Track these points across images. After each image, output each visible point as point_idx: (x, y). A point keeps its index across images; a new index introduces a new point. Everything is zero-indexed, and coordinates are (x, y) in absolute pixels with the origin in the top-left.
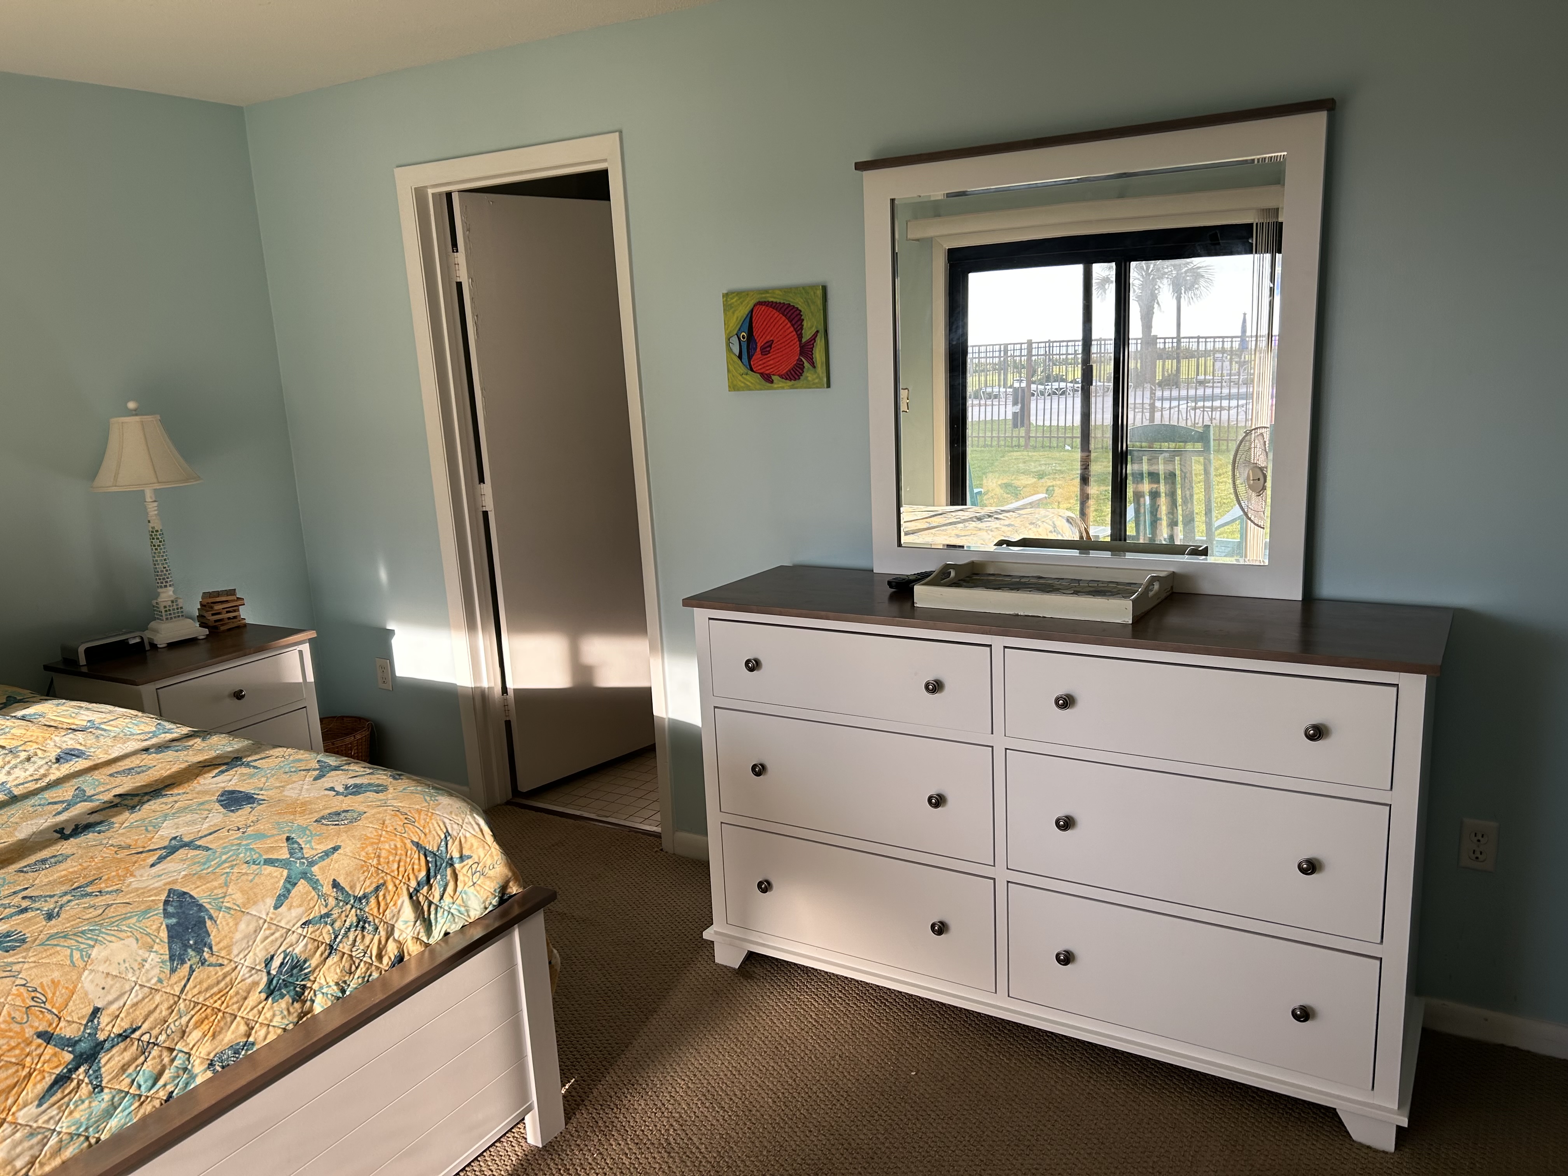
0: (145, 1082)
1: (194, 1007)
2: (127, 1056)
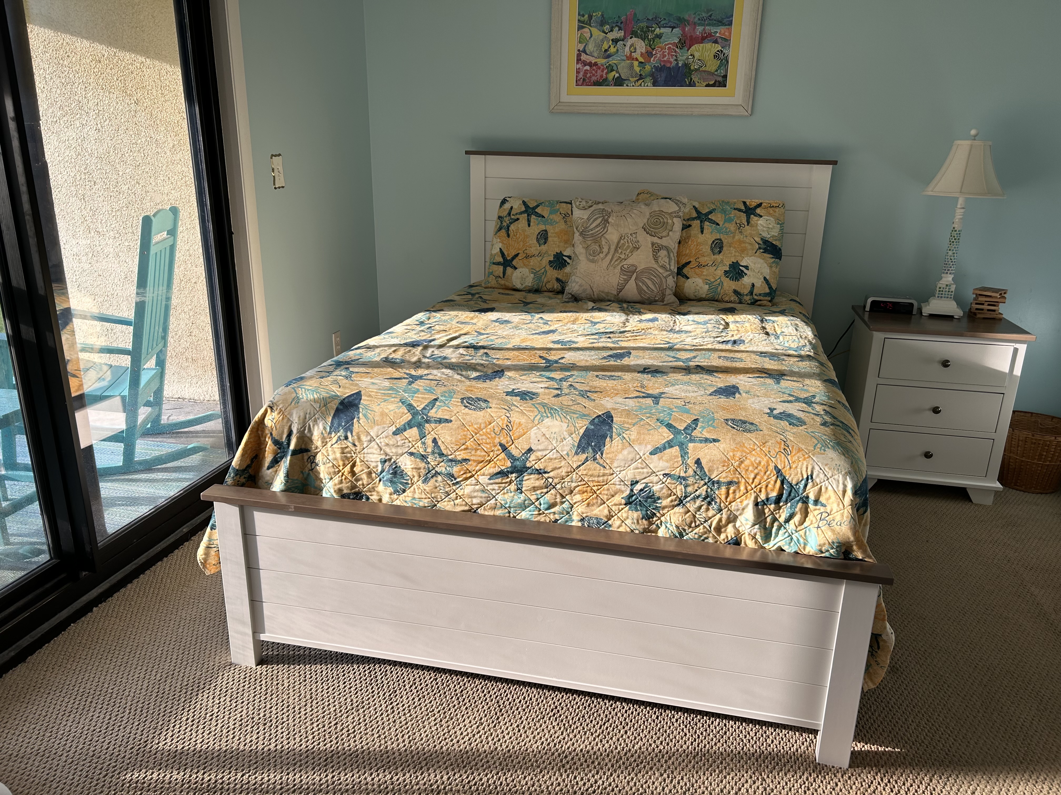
0: (544, 504)
1: (581, 481)
2: (537, 483)
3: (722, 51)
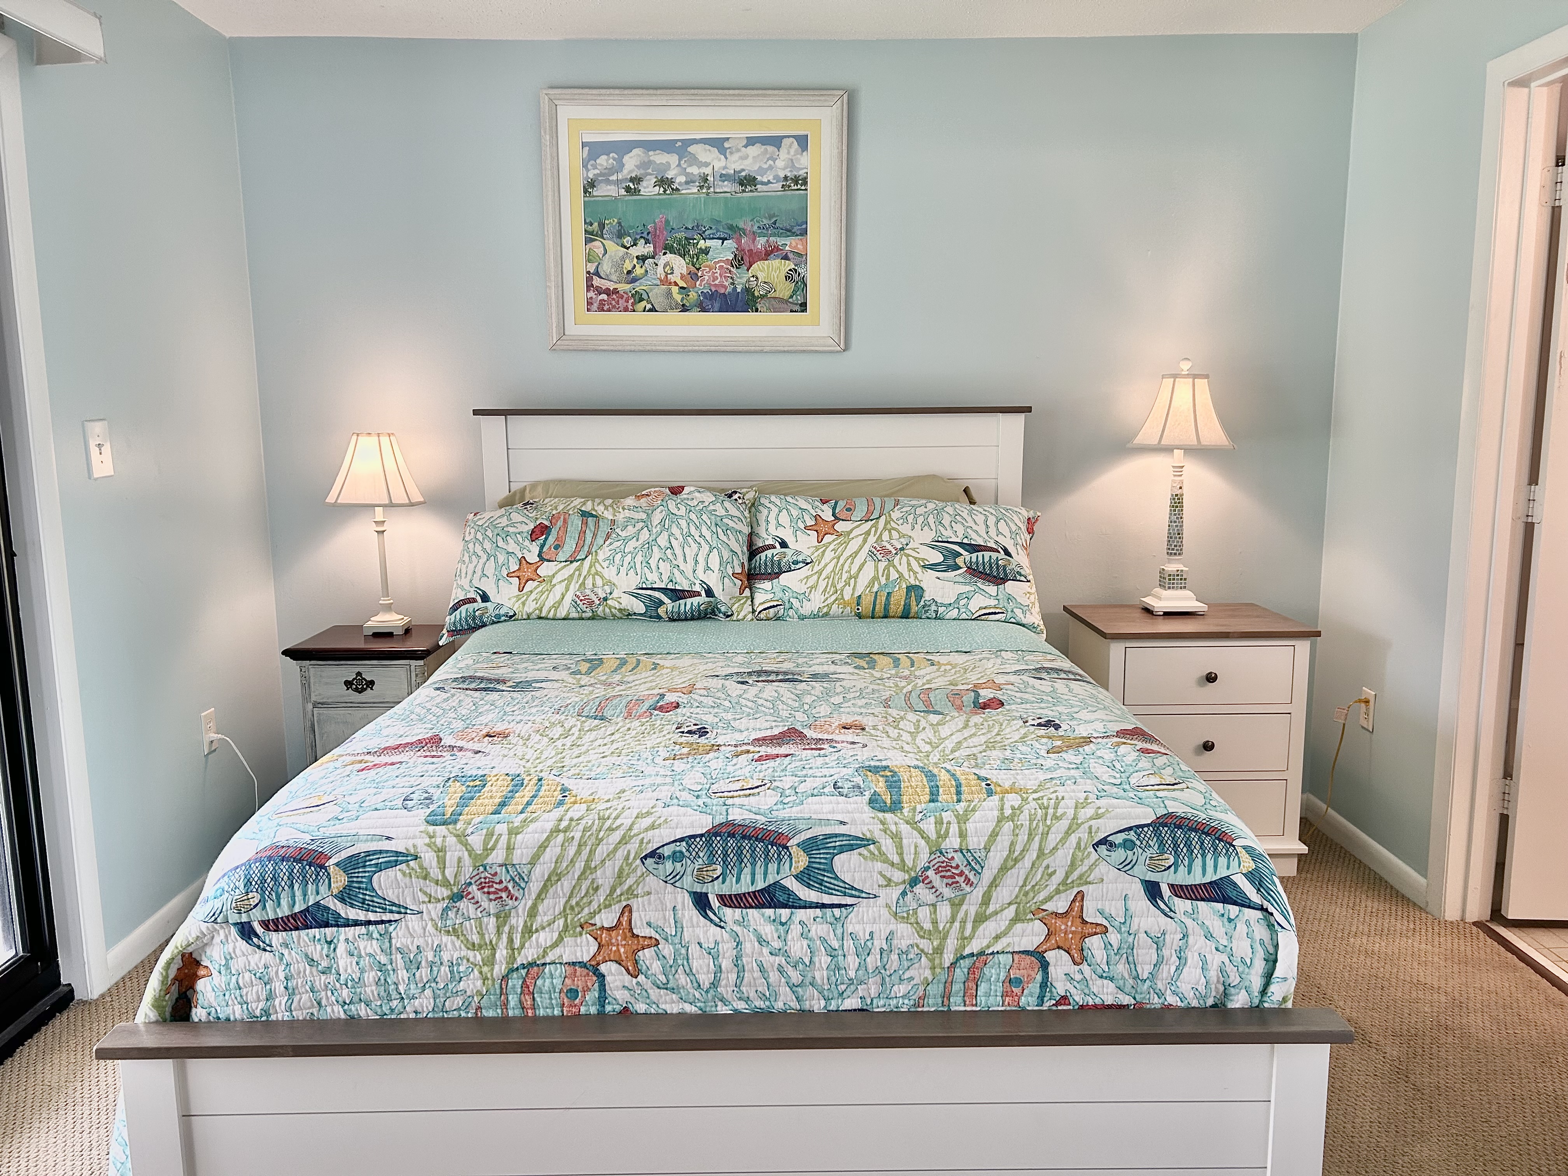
3: (796, 270)
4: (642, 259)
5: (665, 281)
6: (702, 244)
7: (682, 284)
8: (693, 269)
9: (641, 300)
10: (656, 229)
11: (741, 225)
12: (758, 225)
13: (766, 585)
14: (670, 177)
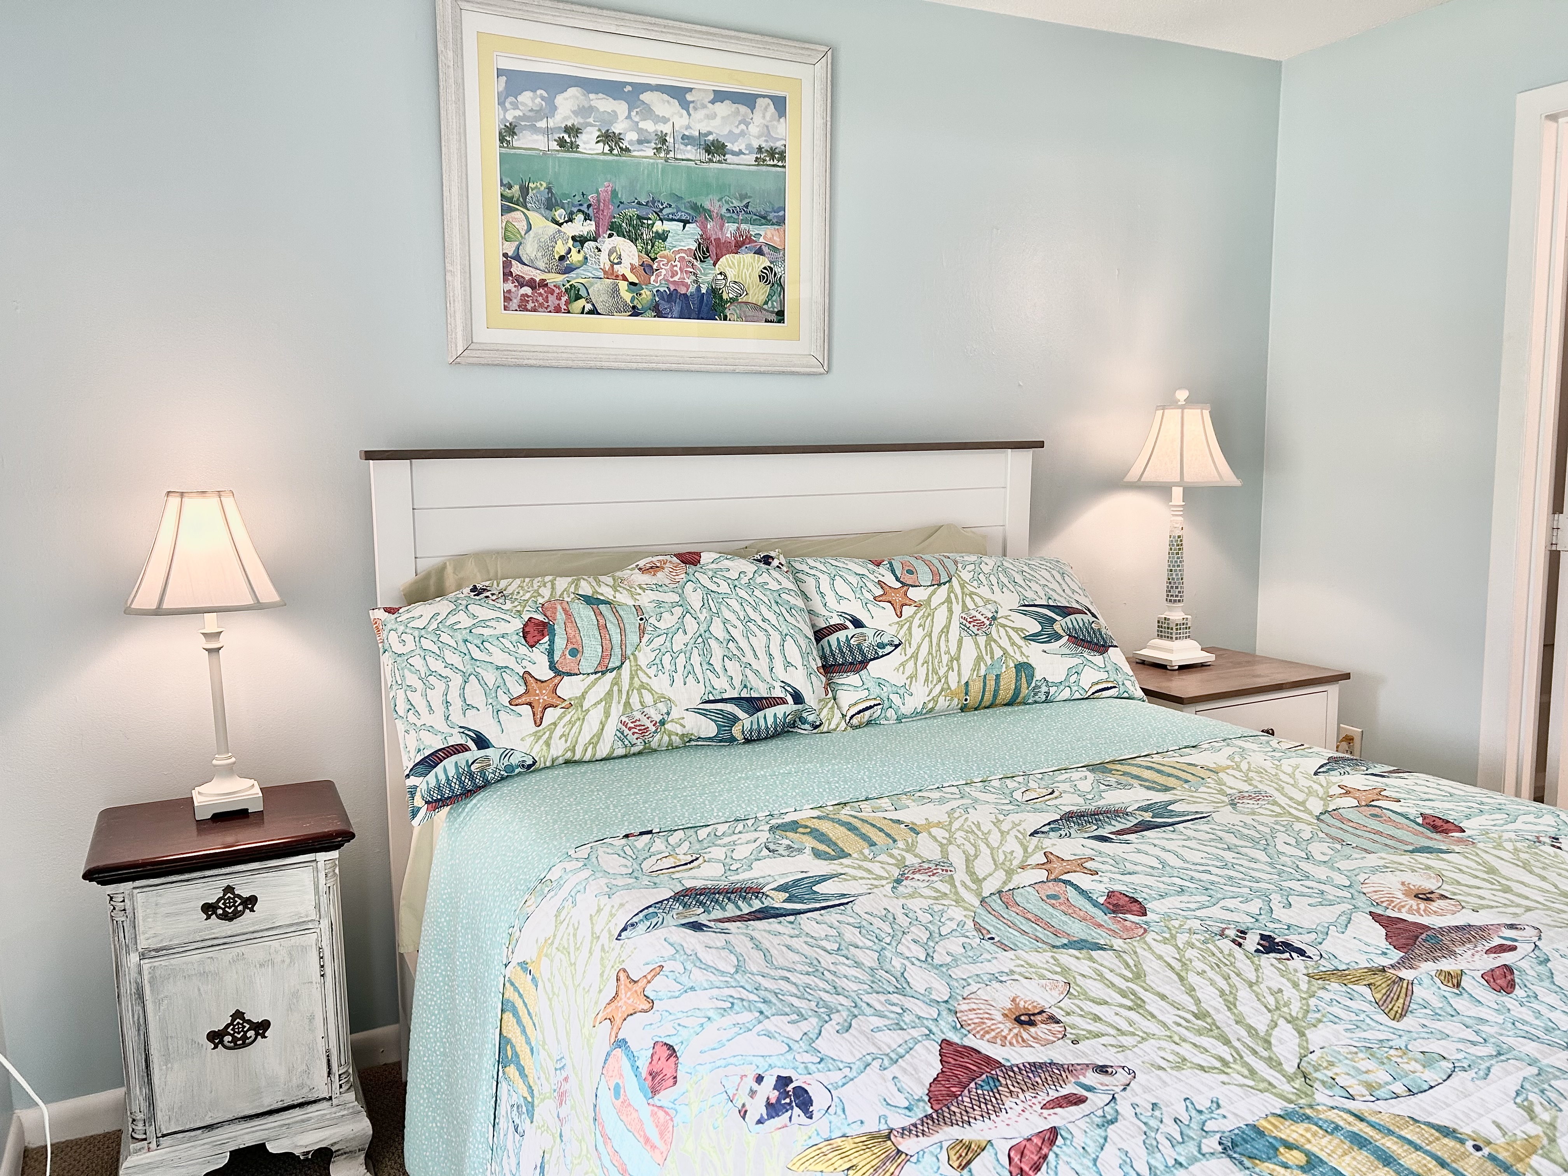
3: (771, 269)
4: (580, 240)
5: (611, 274)
6: (659, 227)
7: (632, 278)
8: (646, 258)
9: (578, 297)
10: (599, 201)
11: (707, 205)
12: (727, 206)
13: (853, 679)
14: (617, 132)
